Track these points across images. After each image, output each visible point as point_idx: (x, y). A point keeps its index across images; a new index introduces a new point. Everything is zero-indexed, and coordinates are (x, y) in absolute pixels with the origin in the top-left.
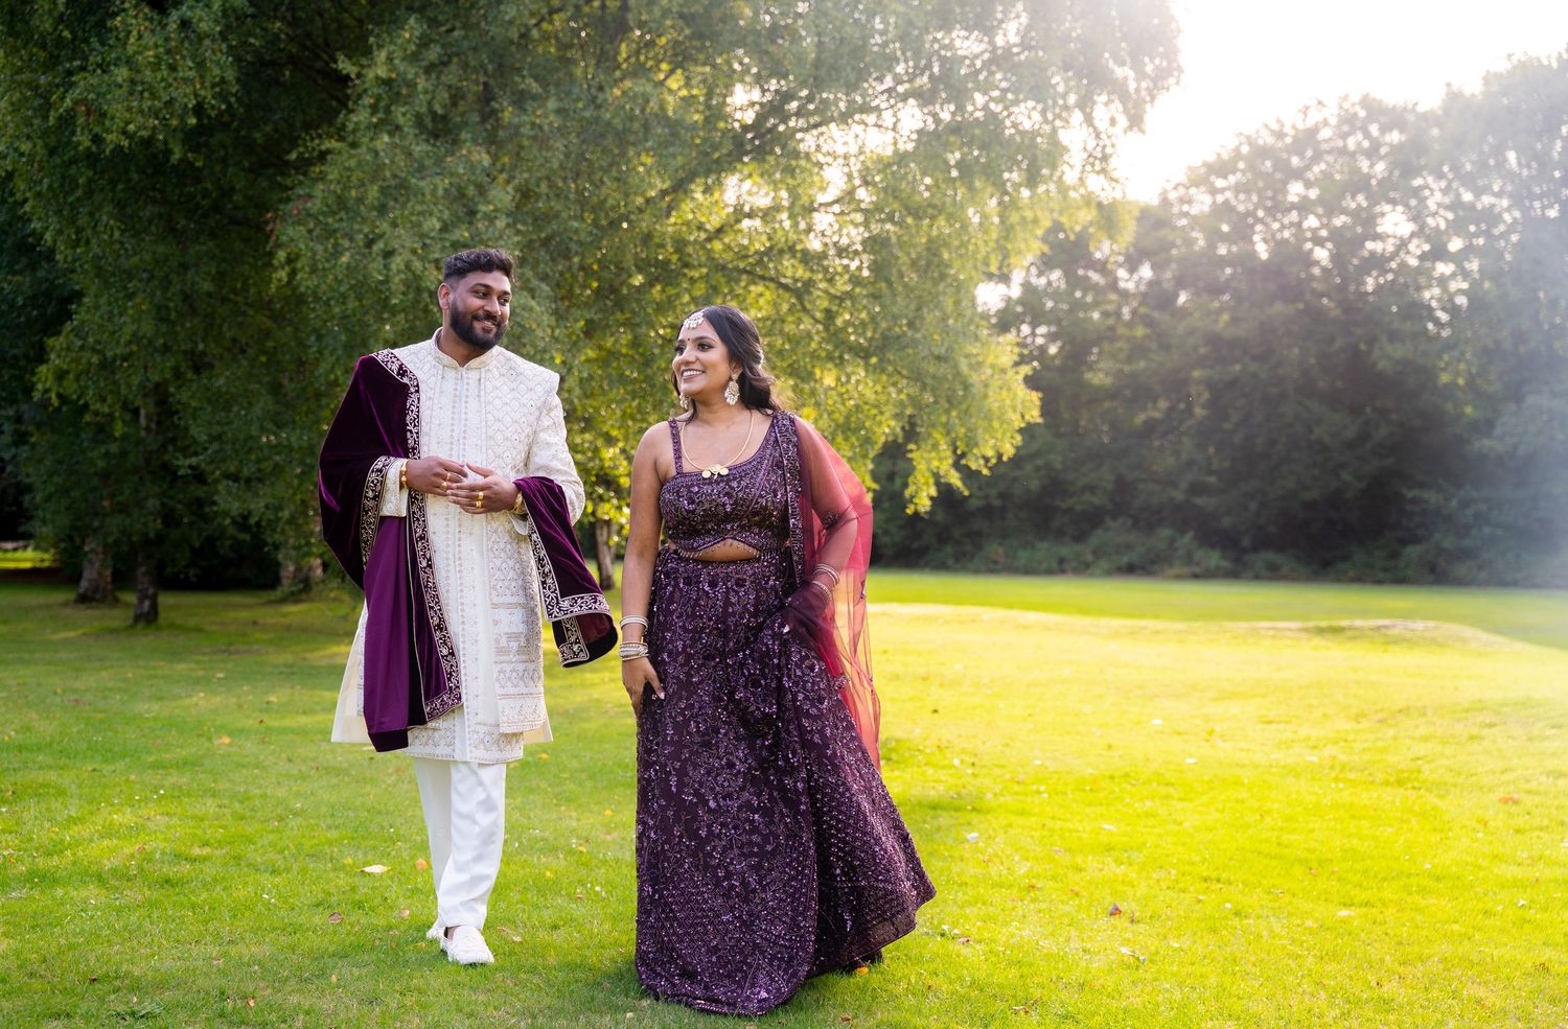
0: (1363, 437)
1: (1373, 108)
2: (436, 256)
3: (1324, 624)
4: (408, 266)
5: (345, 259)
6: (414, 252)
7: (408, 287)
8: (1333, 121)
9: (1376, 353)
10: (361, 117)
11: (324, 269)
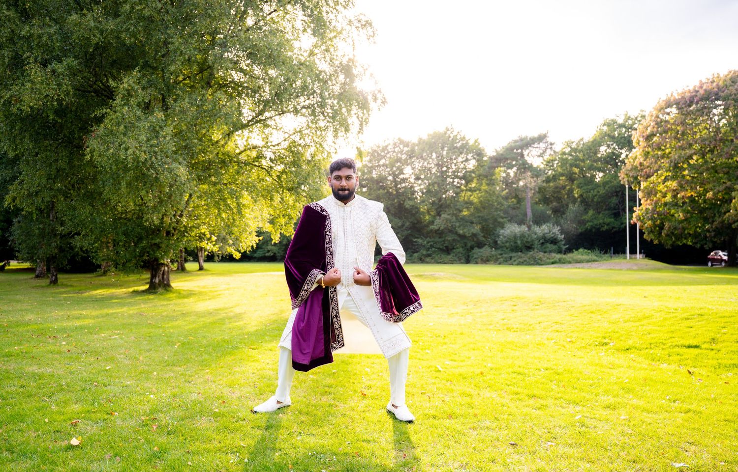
0: (403, 225)
1: (401, 142)
2: (145, 149)
3: (417, 274)
4: (134, 152)
5: (111, 151)
6: (136, 148)
7: (134, 161)
8: (392, 144)
9: (405, 203)
10: (118, 101)
11: (103, 155)
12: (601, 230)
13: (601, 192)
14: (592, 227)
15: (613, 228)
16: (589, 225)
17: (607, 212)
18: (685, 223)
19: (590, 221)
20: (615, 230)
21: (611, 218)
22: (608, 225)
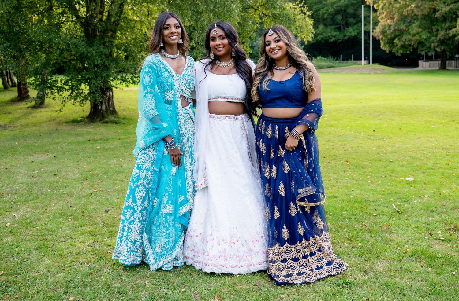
12: (329, 41)
13: (330, 11)
14: (322, 39)
15: (339, 39)
16: (319, 37)
17: (333, 27)
18: (417, 36)
19: (321, 34)
20: (340, 41)
21: (336, 32)
22: (335, 37)
